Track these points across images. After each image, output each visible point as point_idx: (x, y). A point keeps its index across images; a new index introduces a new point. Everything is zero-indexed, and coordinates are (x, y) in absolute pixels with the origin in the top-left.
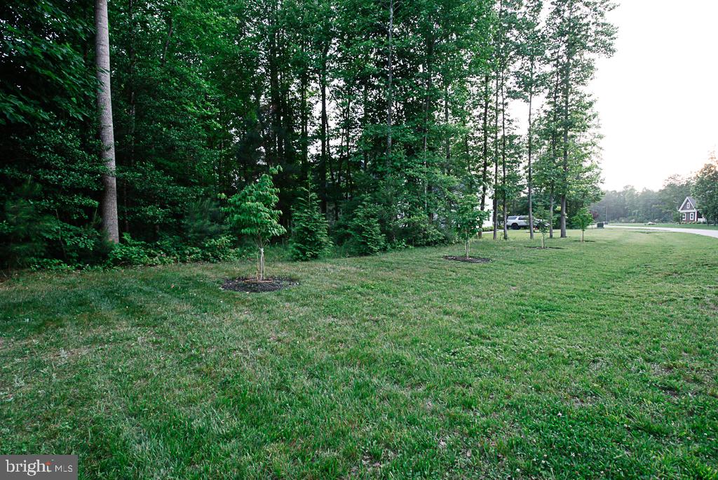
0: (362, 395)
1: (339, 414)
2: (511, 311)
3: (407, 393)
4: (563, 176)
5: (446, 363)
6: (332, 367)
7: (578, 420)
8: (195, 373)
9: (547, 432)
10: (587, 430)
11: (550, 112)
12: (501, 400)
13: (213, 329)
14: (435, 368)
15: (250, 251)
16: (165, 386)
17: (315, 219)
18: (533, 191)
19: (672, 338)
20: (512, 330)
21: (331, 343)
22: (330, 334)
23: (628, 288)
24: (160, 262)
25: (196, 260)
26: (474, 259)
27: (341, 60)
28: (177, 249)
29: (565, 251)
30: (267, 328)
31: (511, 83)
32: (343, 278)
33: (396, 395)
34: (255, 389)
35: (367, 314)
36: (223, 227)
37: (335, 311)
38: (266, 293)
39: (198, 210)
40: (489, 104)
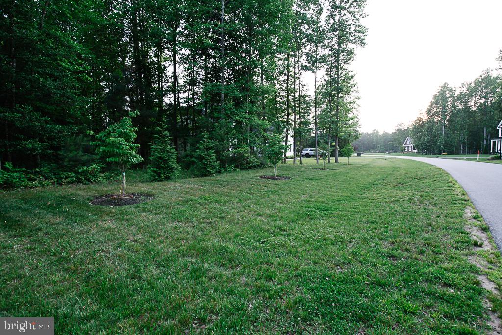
0: (196, 277)
1: (178, 293)
2: (302, 212)
3: (228, 273)
4: (336, 123)
5: (257, 250)
6: (175, 258)
7: (338, 281)
8: (63, 271)
9: (319, 291)
10: (343, 287)
11: (328, 81)
12: (291, 272)
13: (81, 236)
14: (250, 254)
15: (117, 175)
16: (36, 283)
17: (167, 151)
18: (319, 133)
19: (396, 224)
20: (302, 224)
21: (176, 240)
22: (176, 234)
23: (372, 194)
24: (39, 185)
25: (72, 183)
26: (280, 178)
27: (187, 36)
28: (55, 174)
29: (337, 171)
30: (126, 233)
31: (304, 60)
32: (187, 193)
33: (221, 274)
34: (113, 280)
35: (204, 218)
36: (94, 157)
37: (180, 217)
38: (127, 206)
39: (72, 143)
40: (290, 73)
